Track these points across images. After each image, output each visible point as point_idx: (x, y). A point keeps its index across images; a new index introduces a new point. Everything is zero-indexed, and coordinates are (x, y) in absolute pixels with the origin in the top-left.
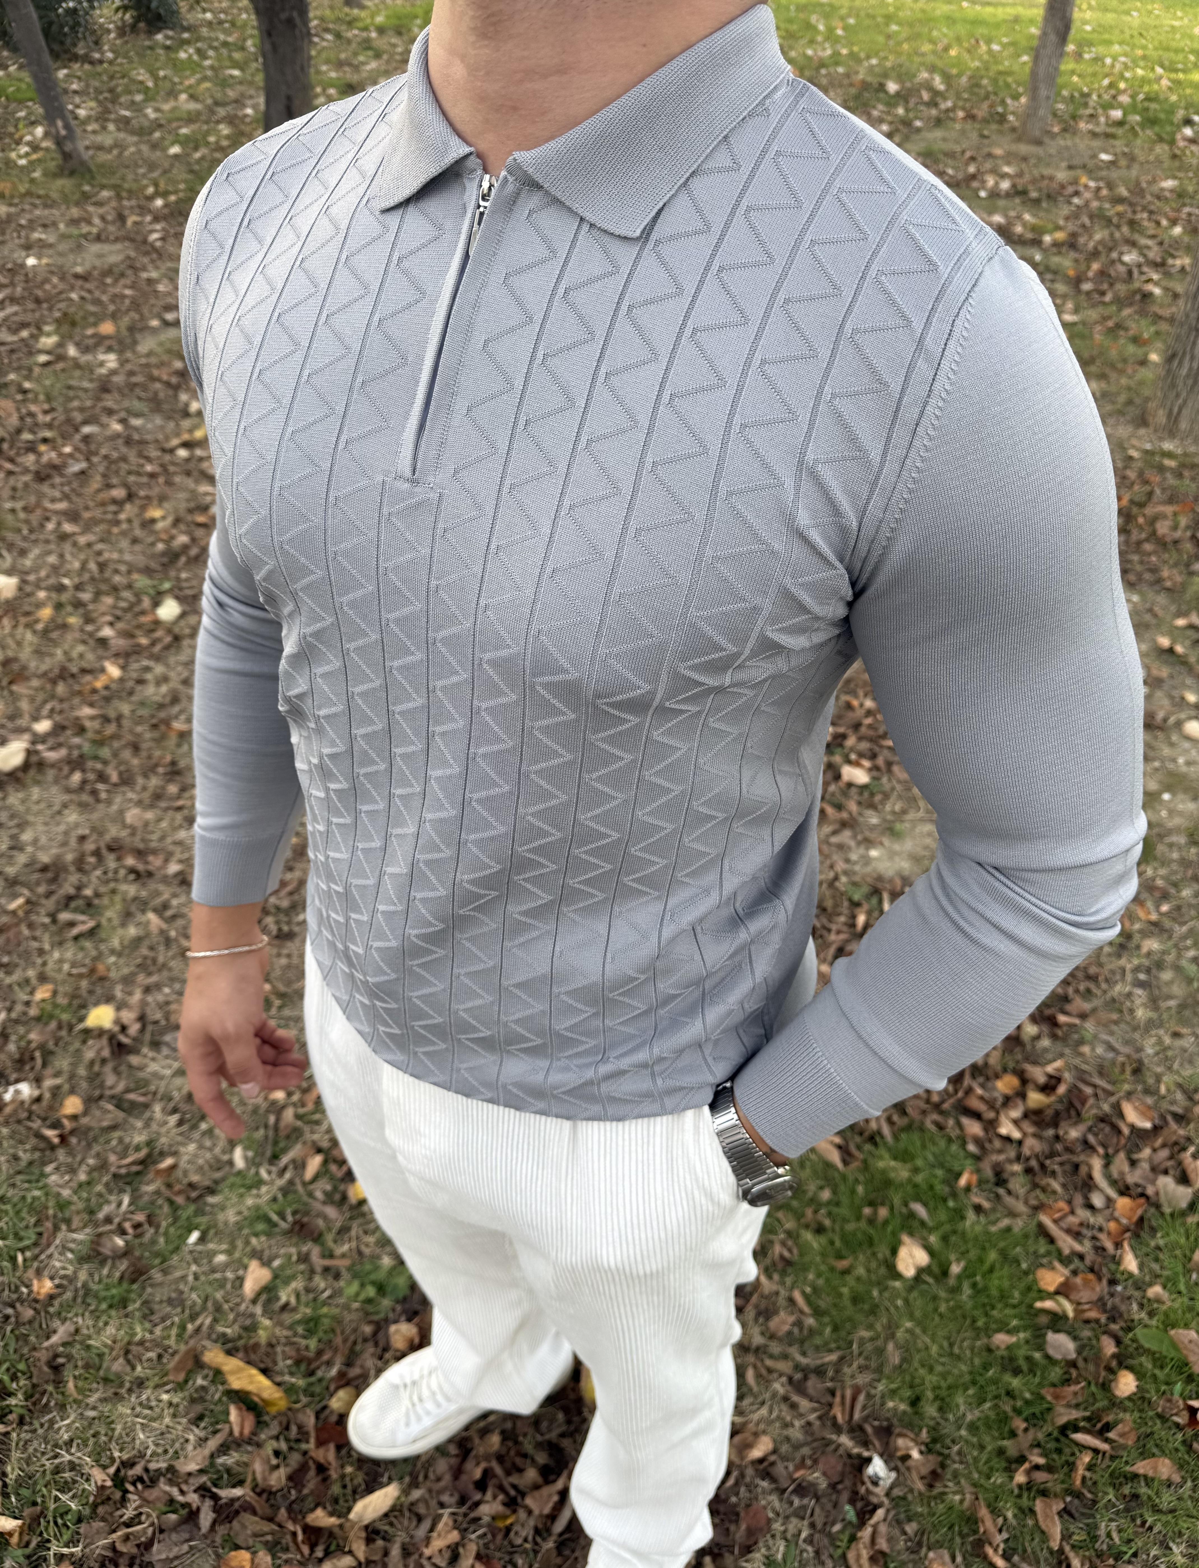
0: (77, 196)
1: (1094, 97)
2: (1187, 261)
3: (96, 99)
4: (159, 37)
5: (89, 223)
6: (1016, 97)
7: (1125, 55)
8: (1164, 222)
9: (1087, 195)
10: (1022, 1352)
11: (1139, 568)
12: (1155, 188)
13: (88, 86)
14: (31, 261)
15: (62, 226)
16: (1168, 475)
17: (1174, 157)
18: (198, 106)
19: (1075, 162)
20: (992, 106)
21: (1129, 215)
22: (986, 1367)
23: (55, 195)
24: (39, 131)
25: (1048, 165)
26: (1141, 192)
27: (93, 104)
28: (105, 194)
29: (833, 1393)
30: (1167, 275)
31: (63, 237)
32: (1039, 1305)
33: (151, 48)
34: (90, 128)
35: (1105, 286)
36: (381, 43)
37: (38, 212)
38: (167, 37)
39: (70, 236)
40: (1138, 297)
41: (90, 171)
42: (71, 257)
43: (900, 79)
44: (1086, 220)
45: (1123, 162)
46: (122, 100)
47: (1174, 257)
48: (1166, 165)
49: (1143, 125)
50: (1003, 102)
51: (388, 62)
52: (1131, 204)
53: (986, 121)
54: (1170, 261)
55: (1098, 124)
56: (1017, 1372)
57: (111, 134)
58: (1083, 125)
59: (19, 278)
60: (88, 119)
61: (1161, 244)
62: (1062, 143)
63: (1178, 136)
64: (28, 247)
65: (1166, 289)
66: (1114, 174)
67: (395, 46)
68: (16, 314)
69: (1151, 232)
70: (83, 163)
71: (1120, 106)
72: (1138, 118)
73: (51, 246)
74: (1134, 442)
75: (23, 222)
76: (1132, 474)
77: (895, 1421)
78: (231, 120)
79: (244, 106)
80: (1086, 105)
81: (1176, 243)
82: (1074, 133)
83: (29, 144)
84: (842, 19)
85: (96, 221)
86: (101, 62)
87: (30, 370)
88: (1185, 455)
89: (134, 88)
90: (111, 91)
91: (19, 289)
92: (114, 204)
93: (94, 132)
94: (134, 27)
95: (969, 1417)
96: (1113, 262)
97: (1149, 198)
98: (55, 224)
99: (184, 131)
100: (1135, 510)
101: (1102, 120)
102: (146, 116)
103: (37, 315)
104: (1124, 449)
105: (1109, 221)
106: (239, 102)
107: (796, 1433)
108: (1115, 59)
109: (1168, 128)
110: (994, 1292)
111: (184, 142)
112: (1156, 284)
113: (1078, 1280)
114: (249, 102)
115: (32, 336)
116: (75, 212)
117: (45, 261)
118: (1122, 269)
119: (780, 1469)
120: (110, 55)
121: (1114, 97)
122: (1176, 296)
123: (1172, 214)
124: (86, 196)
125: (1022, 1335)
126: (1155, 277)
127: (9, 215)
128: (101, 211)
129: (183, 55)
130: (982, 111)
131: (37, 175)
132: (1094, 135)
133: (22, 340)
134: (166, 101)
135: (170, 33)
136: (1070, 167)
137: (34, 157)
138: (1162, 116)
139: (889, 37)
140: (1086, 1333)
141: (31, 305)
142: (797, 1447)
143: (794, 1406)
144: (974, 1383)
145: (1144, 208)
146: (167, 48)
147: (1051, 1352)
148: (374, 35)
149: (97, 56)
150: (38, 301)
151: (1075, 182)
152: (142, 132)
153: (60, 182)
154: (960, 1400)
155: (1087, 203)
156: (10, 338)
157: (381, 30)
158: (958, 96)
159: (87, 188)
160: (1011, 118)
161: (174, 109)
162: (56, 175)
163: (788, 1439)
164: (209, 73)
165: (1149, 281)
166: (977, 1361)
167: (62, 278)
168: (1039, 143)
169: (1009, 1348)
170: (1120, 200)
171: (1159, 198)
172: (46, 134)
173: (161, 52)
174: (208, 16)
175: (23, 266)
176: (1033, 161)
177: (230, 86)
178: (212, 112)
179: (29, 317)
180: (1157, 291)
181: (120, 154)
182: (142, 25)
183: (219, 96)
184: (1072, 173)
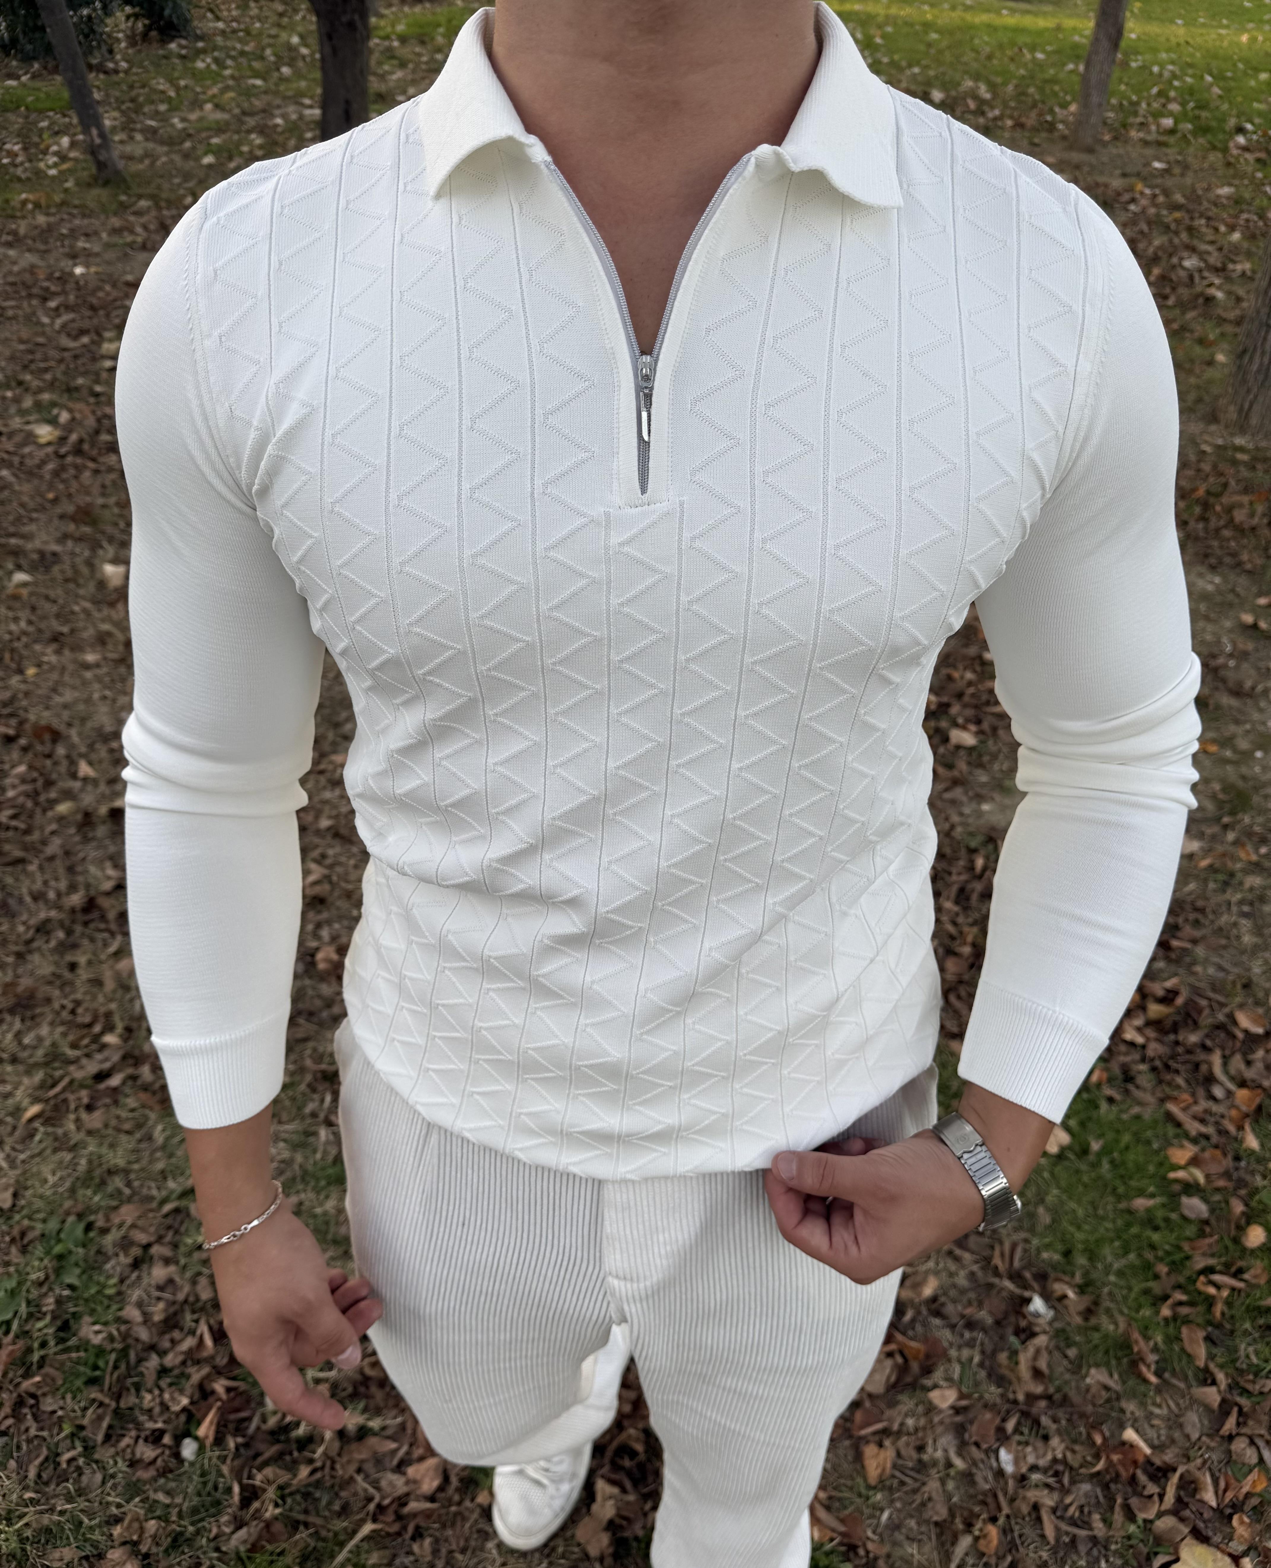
0: (114, 206)
1: (1144, 105)
2: (1247, 266)
3: (118, 109)
4: (173, 46)
5: (132, 232)
6: (1064, 106)
7: (1173, 63)
8: (1223, 229)
9: (1144, 202)
10: (1160, 1214)
11: (1219, 552)
12: (1211, 196)
13: (107, 95)
14: (78, 270)
15: (104, 235)
16: (1242, 468)
17: (1229, 164)
18: (226, 116)
19: (1128, 170)
20: (1041, 114)
21: (1187, 221)
22: (1128, 1225)
23: (92, 205)
24: (65, 141)
25: (1102, 173)
26: (1198, 200)
27: (116, 114)
28: (143, 203)
29: (992, 1247)
30: (1228, 279)
31: (108, 246)
32: (1172, 1175)
33: (165, 57)
34: (117, 138)
35: (1168, 290)
36: (404, 52)
37: (77, 222)
38: (181, 47)
39: (115, 245)
40: (1201, 301)
41: (124, 180)
42: (120, 266)
43: (944, 87)
44: (1145, 228)
45: (1177, 170)
46: (146, 109)
47: (1234, 262)
48: (1220, 173)
49: (1194, 133)
50: (1051, 111)
51: (414, 71)
52: (1188, 211)
53: (1035, 130)
54: (1231, 266)
55: (1149, 132)
56: (1156, 1228)
57: (139, 145)
58: (1133, 134)
59: (70, 286)
60: (114, 129)
61: (1220, 249)
62: (1114, 151)
63: (1231, 144)
64: (74, 256)
65: (1229, 293)
66: (1169, 182)
67: (419, 55)
68: (73, 321)
69: (1210, 238)
70: (117, 172)
71: (1171, 114)
72: (1189, 126)
73: (97, 255)
74: (1207, 437)
75: (64, 231)
76: (1206, 467)
77: (1049, 1270)
78: (262, 130)
79: (273, 116)
80: (1136, 114)
81: (1235, 249)
82: (1126, 142)
83: (56, 154)
84: (880, 27)
85: (139, 230)
86: (116, 72)
87: (97, 374)
88: (1257, 449)
89: (155, 97)
90: (133, 100)
91: (72, 297)
92: (154, 213)
93: (122, 142)
94: (145, 36)
95: (1116, 1266)
96: (1174, 267)
97: (1205, 204)
98: (96, 233)
99: (215, 141)
100: (1212, 500)
101: (1153, 128)
102: (173, 126)
103: (95, 321)
104: (1197, 444)
105: (1167, 227)
106: (266, 112)
107: (962, 1280)
108: (1162, 66)
109: (1221, 136)
110: (1131, 1165)
111: (217, 151)
112: (1219, 288)
113: (1207, 1155)
114: (277, 112)
115: (93, 342)
116: (116, 222)
117: (93, 269)
118: (1182, 274)
119: (950, 1309)
120: (124, 65)
121: (1164, 106)
122: (1239, 299)
123: (1230, 221)
124: (123, 206)
125: (1158, 1200)
126: (1217, 281)
127: (49, 225)
128: (143, 220)
129: (200, 65)
130: (1031, 120)
131: (69, 184)
132: (1146, 143)
133: (84, 346)
134: (192, 110)
135: (184, 42)
136: (1124, 175)
137: (65, 166)
138: (1214, 124)
139: (929, 45)
140: (1217, 1197)
141: (88, 313)
142: (963, 1292)
143: (957, 1259)
144: (1119, 1237)
145: (1201, 216)
146: (183, 57)
147: (1186, 1212)
148: (396, 44)
149: (111, 65)
150: (93, 308)
151: (1130, 189)
152: (172, 142)
153: (96, 192)
154: (1107, 1252)
155: (1144, 211)
156: (72, 344)
157: (403, 39)
158: (1005, 106)
159: (123, 198)
160: (1061, 126)
161: (201, 119)
162: (89, 185)
163: (954, 1286)
164: (231, 82)
165: (1210, 285)
166: (1120, 1222)
167: (114, 285)
168: (1090, 150)
169: (1148, 1210)
170: (1177, 207)
171: (1216, 205)
172: (73, 144)
173: (176, 61)
174: (220, 25)
175: (72, 274)
176: (1086, 169)
177: (256, 96)
178: (243, 123)
179: (86, 324)
180: (1220, 295)
181: (153, 164)
182: (154, 33)
183: (246, 105)
184: (1127, 181)
